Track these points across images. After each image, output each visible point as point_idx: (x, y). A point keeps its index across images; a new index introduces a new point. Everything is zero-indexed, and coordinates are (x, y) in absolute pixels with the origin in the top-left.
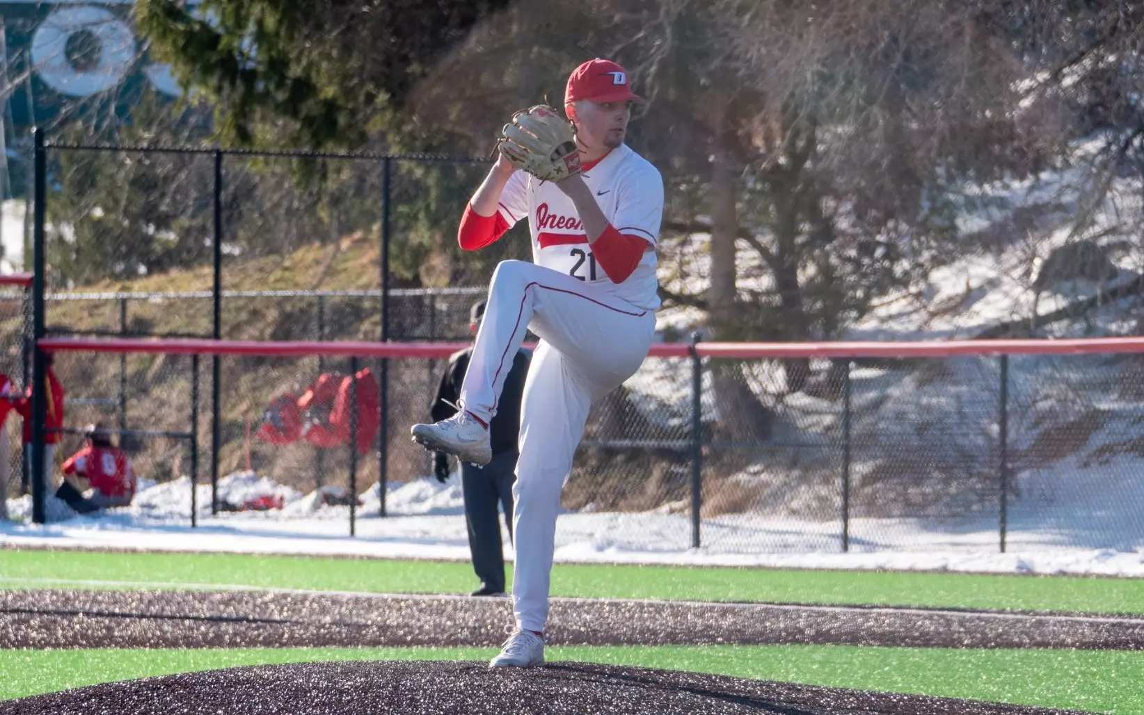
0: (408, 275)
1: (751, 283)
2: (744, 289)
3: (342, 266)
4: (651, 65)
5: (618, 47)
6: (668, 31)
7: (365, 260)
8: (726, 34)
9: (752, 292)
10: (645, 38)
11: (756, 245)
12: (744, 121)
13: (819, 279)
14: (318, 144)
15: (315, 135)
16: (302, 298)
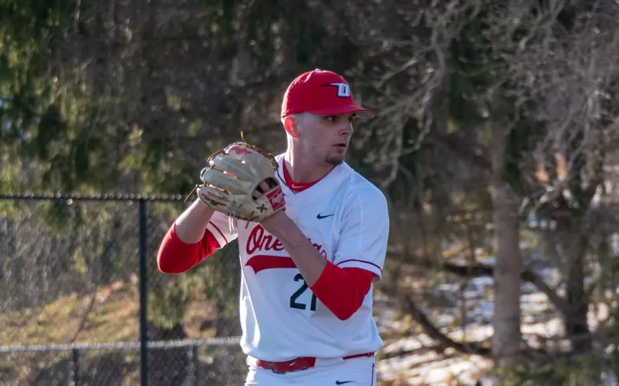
0: (169, 324)
1: (539, 329)
2: (530, 335)
3: (101, 319)
4: (423, 95)
5: (387, 76)
6: (441, 57)
7: (125, 312)
8: (501, 60)
9: (541, 339)
10: (416, 66)
11: (543, 288)
12: (524, 154)
13: (611, 322)
14: (69, 187)
15: (66, 177)
16: (57, 352)
